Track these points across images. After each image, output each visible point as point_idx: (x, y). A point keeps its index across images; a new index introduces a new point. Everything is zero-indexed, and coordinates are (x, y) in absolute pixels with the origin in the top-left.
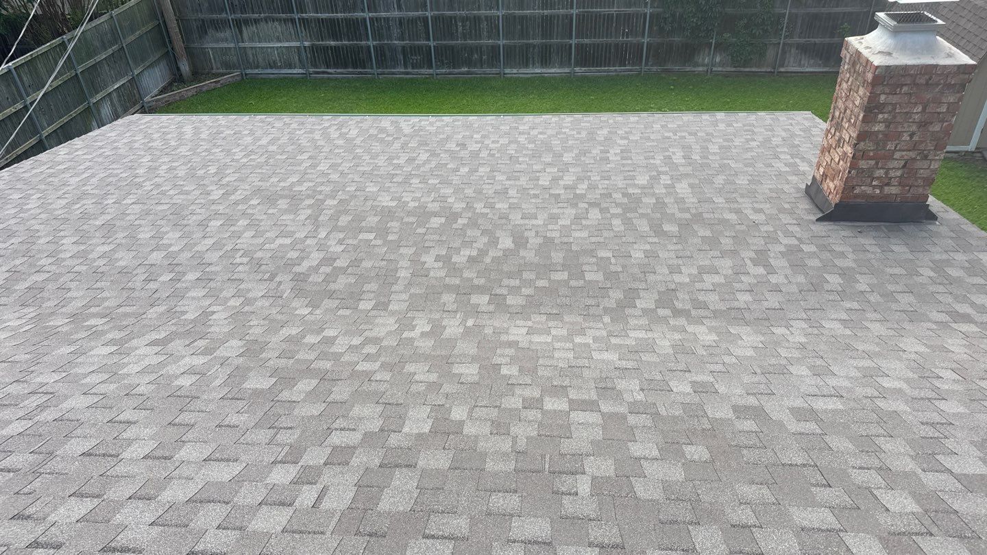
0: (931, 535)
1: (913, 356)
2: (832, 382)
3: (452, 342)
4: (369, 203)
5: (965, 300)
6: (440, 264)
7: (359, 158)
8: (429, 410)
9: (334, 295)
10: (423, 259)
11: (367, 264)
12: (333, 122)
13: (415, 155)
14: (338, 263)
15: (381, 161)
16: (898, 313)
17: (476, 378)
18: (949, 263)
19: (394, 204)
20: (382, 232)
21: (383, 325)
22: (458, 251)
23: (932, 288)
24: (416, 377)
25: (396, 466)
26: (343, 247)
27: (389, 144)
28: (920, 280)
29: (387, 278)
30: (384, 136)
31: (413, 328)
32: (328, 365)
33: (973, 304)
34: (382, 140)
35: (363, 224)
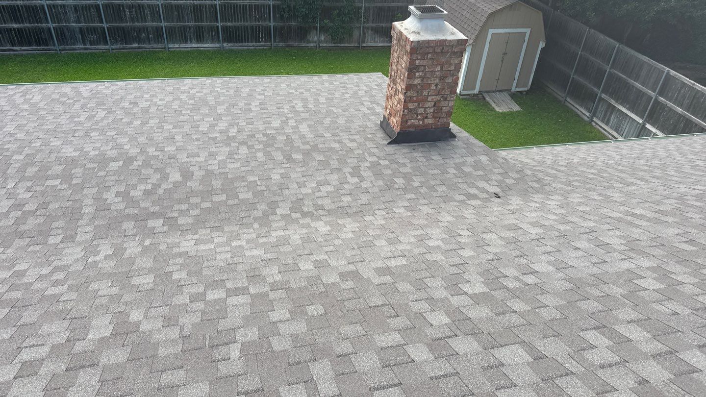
0: (456, 336)
1: (446, 224)
2: (400, 247)
3: (132, 260)
4: (54, 155)
5: (473, 185)
6: (120, 199)
7: (44, 118)
8: (110, 318)
9: (25, 235)
10: (105, 197)
11: (54, 206)
12: (18, 91)
13: (94, 113)
14: (27, 208)
15: (63, 120)
16: (437, 198)
17: (152, 286)
18: (463, 164)
19: (77, 154)
20: (66, 177)
21: (70, 254)
22: (134, 187)
23: (455, 180)
24: (100, 293)
25: (81, 368)
26: (30, 194)
27: (70, 106)
28: (448, 176)
29: (73, 215)
30: (65, 99)
31: (98, 253)
32: (19, 294)
33: (478, 188)
34: (63, 103)
35: (49, 173)
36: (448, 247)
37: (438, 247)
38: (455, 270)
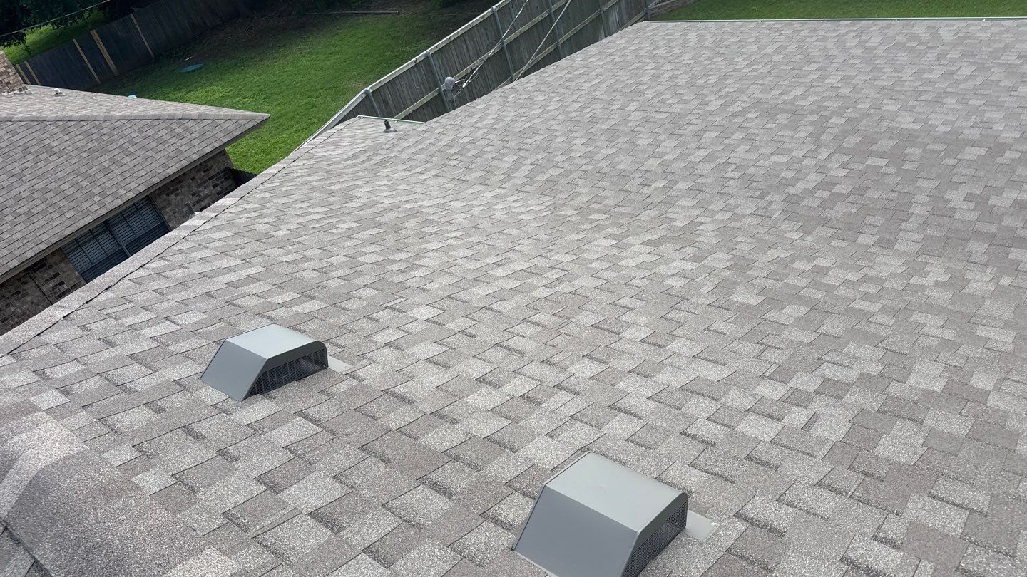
3: (978, 300)
4: (885, 124)
6: (972, 205)
7: (880, 70)
8: (942, 369)
9: (830, 224)
10: (947, 196)
11: (873, 194)
12: (851, 28)
13: (954, 68)
14: (837, 189)
15: (907, 74)
17: (1010, 348)
19: (917, 127)
20: (897, 158)
21: (887, 265)
22: (999, 191)
24: (926, 330)
25: (898, 416)
26: (845, 172)
27: (921, 54)
29: (897, 212)
30: (914, 44)
31: (925, 275)
32: (820, 296)
34: (912, 50)
35: (874, 148)
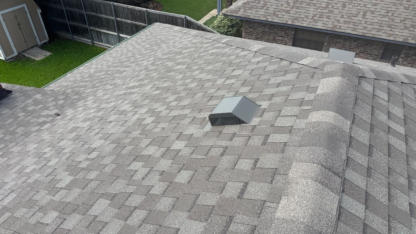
0: (65, 219)
16: (20, 137)
28: (20, 119)
36: (40, 166)
37: (34, 170)
38: (50, 178)
